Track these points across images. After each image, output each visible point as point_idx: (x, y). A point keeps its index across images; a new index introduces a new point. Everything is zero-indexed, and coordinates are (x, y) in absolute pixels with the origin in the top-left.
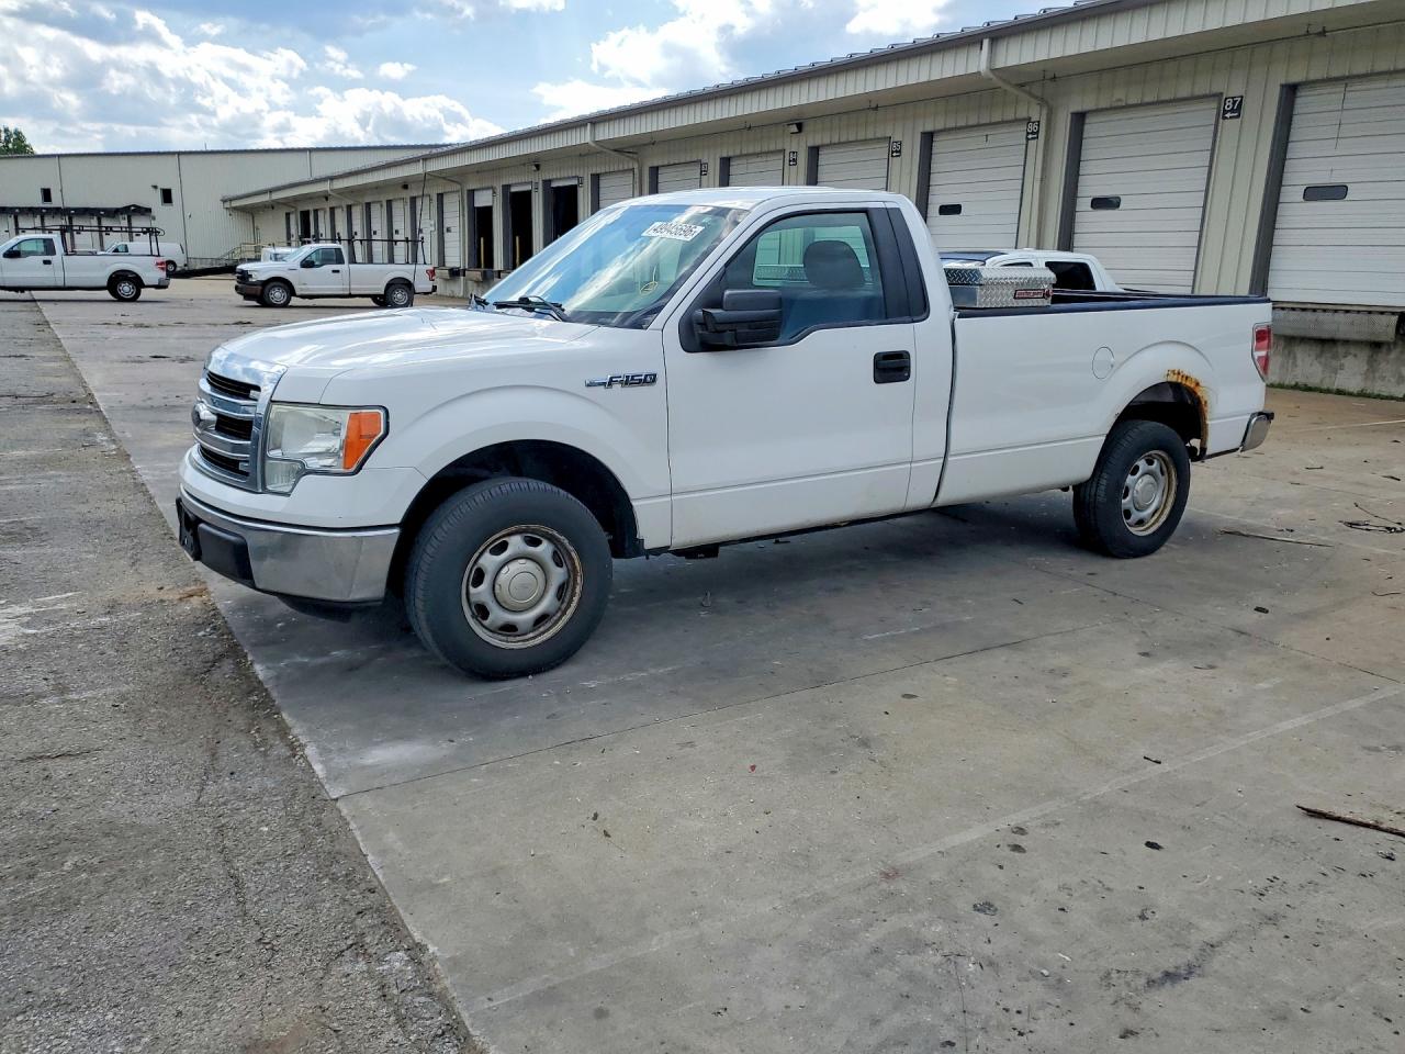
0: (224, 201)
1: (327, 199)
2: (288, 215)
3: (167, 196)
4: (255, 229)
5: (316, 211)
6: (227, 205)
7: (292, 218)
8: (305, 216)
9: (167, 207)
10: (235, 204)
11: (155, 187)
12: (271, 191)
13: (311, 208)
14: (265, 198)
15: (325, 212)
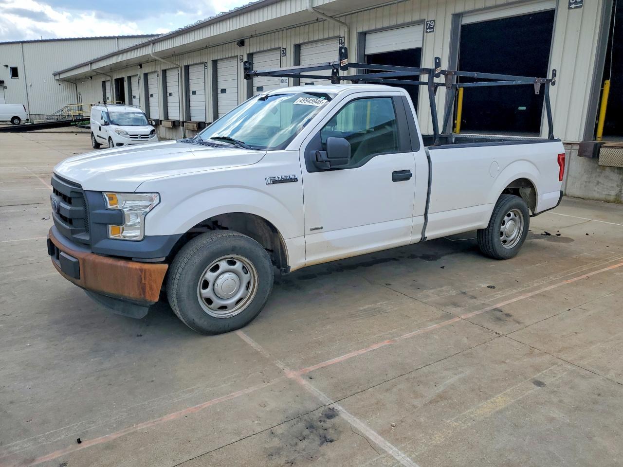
0: (55, 75)
1: (141, 66)
2: (104, 83)
3: (15, 72)
4: (78, 95)
5: (129, 78)
6: (57, 77)
7: (108, 86)
8: (119, 83)
9: (15, 80)
10: (62, 76)
11: (7, 66)
12: (91, 63)
13: (124, 75)
14: (87, 69)
15: (139, 78)
